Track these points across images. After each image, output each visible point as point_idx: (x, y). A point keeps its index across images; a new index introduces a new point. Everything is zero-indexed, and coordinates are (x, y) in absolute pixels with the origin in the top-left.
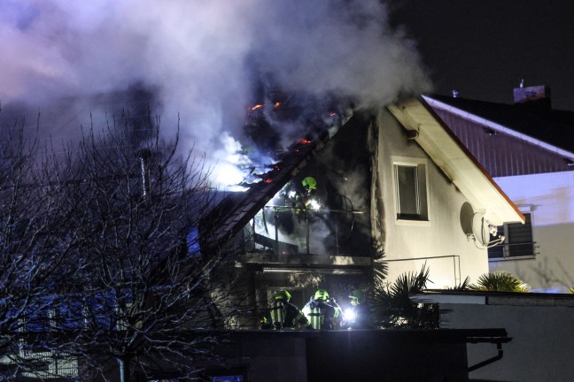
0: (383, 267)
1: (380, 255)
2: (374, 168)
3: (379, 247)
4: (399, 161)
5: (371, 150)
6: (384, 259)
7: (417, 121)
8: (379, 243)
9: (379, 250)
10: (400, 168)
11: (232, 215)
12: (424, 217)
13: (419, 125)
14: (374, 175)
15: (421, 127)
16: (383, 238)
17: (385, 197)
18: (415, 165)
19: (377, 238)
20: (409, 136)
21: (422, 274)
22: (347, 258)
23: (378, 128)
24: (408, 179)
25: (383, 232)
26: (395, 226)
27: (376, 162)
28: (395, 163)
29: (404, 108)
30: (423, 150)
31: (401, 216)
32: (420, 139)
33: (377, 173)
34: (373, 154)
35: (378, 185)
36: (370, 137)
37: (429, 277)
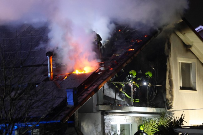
0: (172, 113)
1: (170, 108)
2: (168, 63)
3: (170, 103)
4: (182, 60)
5: (166, 54)
6: (172, 109)
7: (191, 40)
8: (170, 102)
9: (170, 105)
10: (182, 63)
11: (91, 86)
12: (194, 89)
13: (192, 42)
14: (168, 67)
15: (194, 43)
16: (172, 99)
17: (173, 78)
18: (191, 63)
19: (169, 99)
20: (187, 48)
21: (181, 117)
22: (153, 108)
23: (171, 43)
24: (186, 69)
25: (172, 96)
26: (179, 93)
27: (169, 61)
28: (179, 61)
29: (184, 33)
30: (194, 55)
31: (182, 88)
32: (193, 49)
33: (170, 66)
34: (168, 56)
35: (170, 72)
36: (166, 47)
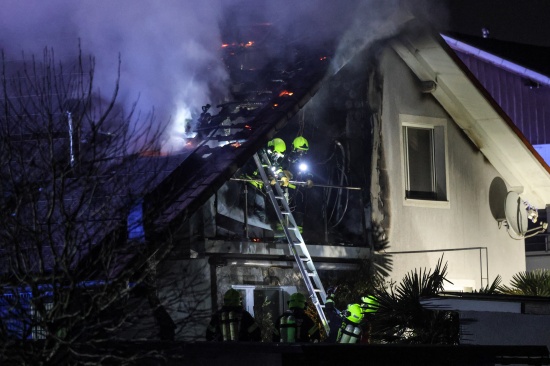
0: (386, 261)
1: (383, 245)
2: (376, 129)
3: (380, 234)
4: (410, 121)
5: (372, 105)
6: (387, 250)
7: (435, 69)
8: (381, 229)
9: (381, 238)
10: (411, 130)
12: (440, 196)
13: (437, 74)
14: (376, 139)
15: (440, 77)
16: (386, 223)
17: (390, 168)
18: (431, 127)
19: (379, 222)
20: (423, 91)
21: (437, 271)
22: (339, 248)
23: (383, 77)
24: (421, 145)
25: (387, 215)
26: (403, 207)
27: (380, 123)
28: (404, 124)
29: (417, 51)
30: (441, 106)
31: (411, 195)
32: (437, 93)
33: (381, 137)
34: (376, 111)
35: (381, 153)
37: (447, 276)
